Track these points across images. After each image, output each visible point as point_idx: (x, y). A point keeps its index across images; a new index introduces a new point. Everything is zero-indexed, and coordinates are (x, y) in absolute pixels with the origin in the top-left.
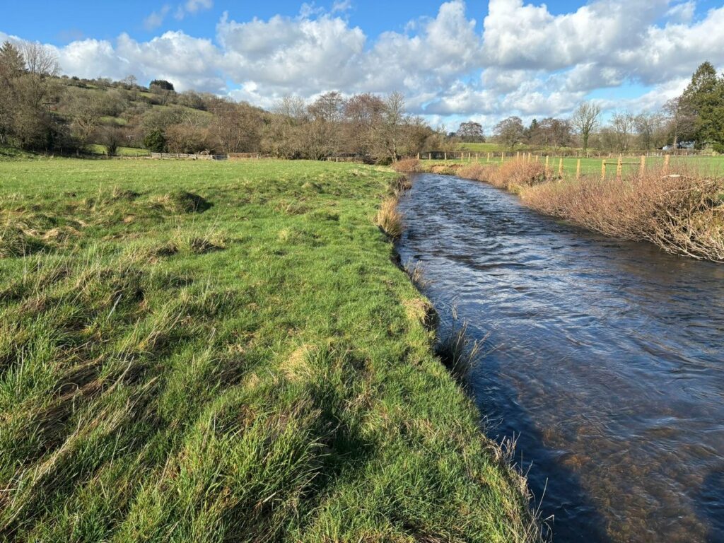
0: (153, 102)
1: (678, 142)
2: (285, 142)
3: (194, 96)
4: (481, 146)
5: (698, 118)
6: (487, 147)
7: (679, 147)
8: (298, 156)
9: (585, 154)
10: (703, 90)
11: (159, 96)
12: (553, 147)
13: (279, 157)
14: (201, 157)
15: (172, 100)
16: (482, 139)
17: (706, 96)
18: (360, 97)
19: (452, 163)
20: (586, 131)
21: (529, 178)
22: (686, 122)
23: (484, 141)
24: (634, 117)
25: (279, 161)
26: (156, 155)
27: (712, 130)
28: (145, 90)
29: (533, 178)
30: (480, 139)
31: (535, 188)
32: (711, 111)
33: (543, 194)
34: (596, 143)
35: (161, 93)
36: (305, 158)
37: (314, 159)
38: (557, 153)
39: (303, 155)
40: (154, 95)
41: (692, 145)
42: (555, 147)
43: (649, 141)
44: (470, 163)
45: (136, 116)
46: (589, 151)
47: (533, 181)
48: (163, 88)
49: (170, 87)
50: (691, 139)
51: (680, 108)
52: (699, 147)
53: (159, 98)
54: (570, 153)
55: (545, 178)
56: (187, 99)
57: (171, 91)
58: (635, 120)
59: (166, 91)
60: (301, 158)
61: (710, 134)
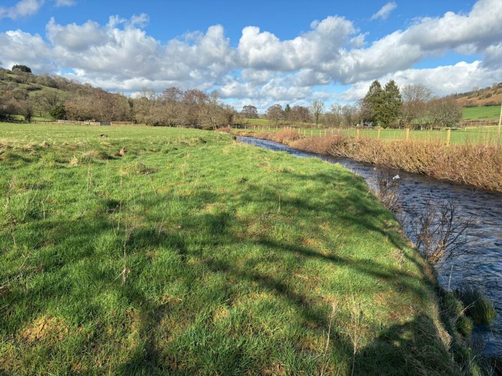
0: (18, 82)
1: (364, 122)
2: (151, 116)
3: (48, 78)
4: (258, 121)
5: (373, 110)
6: (261, 121)
7: (364, 125)
8: (157, 124)
9: (317, 127)
10: (375, 95)
11: (21, 77)
12: (300, 123)
13: (147, 124)
14: (92, 123)
15: (31, 80)
16: (256, 116)
17: (377, 98)
18: (191, 90)
19: (250, 131)
20: (317, 114)
21: (293, 138)
22: (367, 112)
23: (258, 118)
24: (342, 108)
25: (146, 127)
26: (60, 121)
27: (380, 116)
28: (9, 72)
29: (294, 138)
30: (256, 117)
31: (295, 142)
32: (379, 106)
33: (300, 143)
34: (323, 121)
35: (22, 74)
36: (161, 125)
37: (168, 126)
38: (303, 126)
39: (161, 124)
40: (18, 76)
41: (371, 124)
42: (301, 123)
43: (350, 120)
44: (259, 131)
45: (7, 92)
46: (319, 125)
47: (294, 139)
48: (23, 70)
49: (28, 70)
50: (370, 121)
51: (364, 104)
52: (375, 125)
53: (21, 78)
54: (309, 127)
55: (299, 138)
56: (43, 80)
57: (30, 73)
58: (343, 109)
59: (26, 73)
60: (159, 126)
61: (379, 118)
